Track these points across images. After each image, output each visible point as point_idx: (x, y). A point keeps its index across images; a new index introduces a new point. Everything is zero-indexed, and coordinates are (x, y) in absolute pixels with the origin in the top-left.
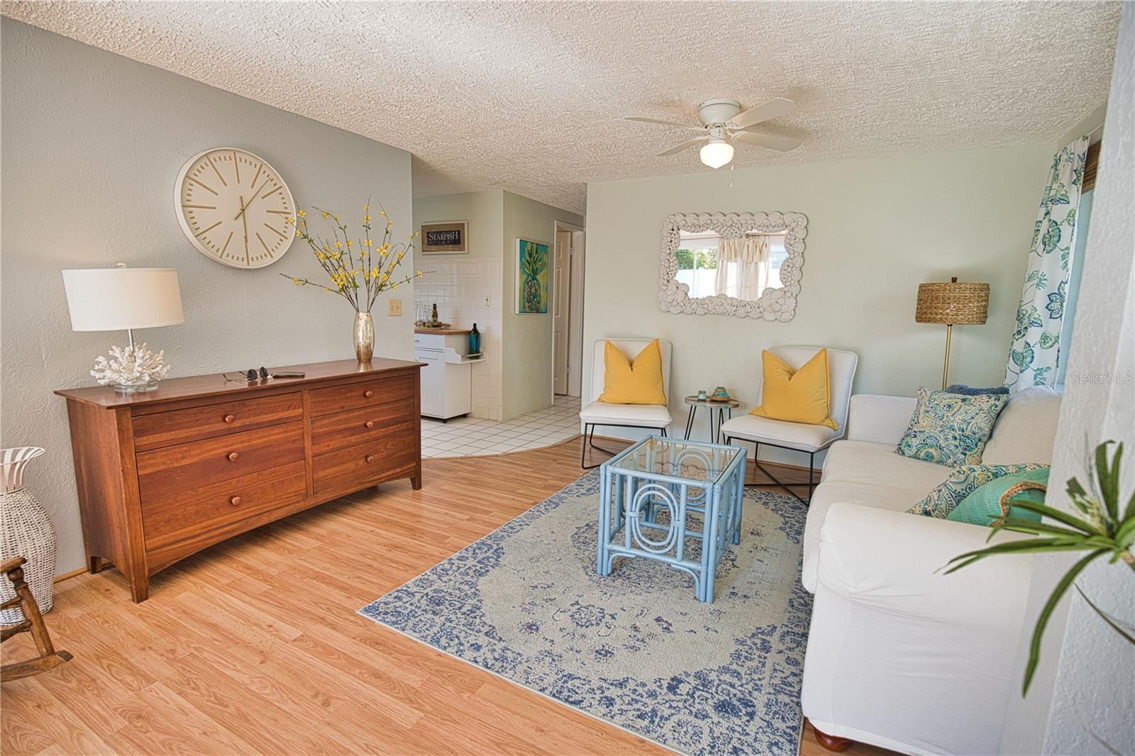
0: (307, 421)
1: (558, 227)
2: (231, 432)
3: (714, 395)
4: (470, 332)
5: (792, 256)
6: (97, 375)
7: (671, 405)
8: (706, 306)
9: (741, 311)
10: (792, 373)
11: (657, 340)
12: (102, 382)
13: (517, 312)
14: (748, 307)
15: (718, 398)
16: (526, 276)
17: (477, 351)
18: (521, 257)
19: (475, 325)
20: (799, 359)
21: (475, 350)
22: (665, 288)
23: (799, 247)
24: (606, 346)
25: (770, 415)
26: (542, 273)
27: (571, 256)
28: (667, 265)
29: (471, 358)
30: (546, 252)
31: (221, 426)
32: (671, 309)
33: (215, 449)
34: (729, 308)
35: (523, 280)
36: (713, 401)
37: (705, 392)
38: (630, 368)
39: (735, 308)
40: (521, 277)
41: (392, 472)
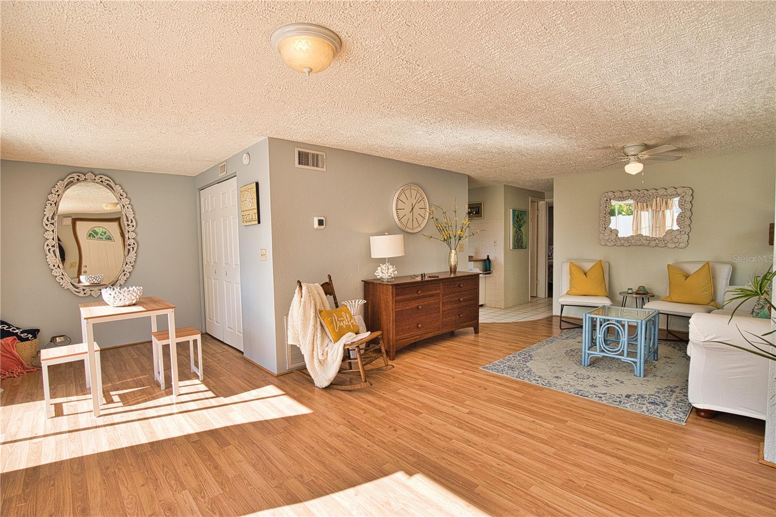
0: (441, 296)
1: (531, 200)
2: (419, 298)
3: (638, 290)
4: (485, 260)
5: (684, 211)
6: (377, 275)
7: (610, 295)
8: (629, 241)
9: (653, 243)
10: (687, 276)
11: (600, 261)
12: (378, 277)
13: (511, 248)
14: (657, 241)
15: (640, 292)
16: (515, 229)
17: (490, 270)
18: (513, 219)
19: (488, 256)
20: (692, 269)
21: (488, 269)
22: (603, 232)
23: (688, 206)
24: (570, 265)
25: (674, 300)
26: (524, 227)
27: (538, 216)
28: (604, 219)
29: (486, 274)
30: (526, 214)
31: (417, 295)
32: (608, 243)
33: (414, 304)
34: (645, 242)
35: (514, 231)
36: (637, 294)
37: (632, 289)
38: (585, 276)
39: (648, 242)
40: (513, 230)
41: (468, 323)
